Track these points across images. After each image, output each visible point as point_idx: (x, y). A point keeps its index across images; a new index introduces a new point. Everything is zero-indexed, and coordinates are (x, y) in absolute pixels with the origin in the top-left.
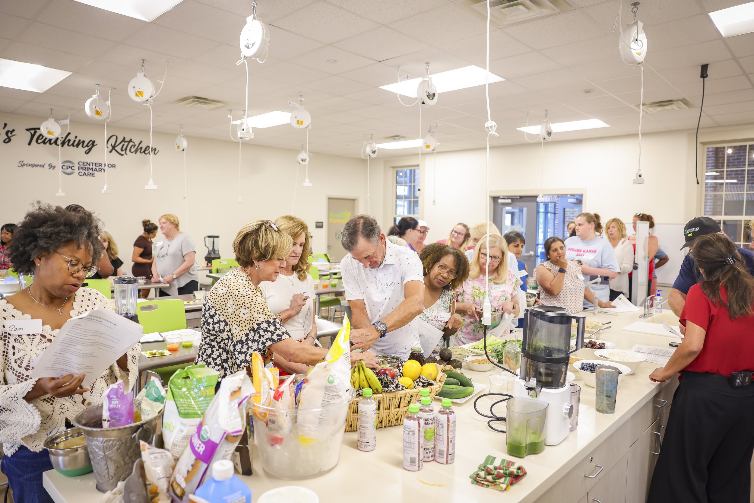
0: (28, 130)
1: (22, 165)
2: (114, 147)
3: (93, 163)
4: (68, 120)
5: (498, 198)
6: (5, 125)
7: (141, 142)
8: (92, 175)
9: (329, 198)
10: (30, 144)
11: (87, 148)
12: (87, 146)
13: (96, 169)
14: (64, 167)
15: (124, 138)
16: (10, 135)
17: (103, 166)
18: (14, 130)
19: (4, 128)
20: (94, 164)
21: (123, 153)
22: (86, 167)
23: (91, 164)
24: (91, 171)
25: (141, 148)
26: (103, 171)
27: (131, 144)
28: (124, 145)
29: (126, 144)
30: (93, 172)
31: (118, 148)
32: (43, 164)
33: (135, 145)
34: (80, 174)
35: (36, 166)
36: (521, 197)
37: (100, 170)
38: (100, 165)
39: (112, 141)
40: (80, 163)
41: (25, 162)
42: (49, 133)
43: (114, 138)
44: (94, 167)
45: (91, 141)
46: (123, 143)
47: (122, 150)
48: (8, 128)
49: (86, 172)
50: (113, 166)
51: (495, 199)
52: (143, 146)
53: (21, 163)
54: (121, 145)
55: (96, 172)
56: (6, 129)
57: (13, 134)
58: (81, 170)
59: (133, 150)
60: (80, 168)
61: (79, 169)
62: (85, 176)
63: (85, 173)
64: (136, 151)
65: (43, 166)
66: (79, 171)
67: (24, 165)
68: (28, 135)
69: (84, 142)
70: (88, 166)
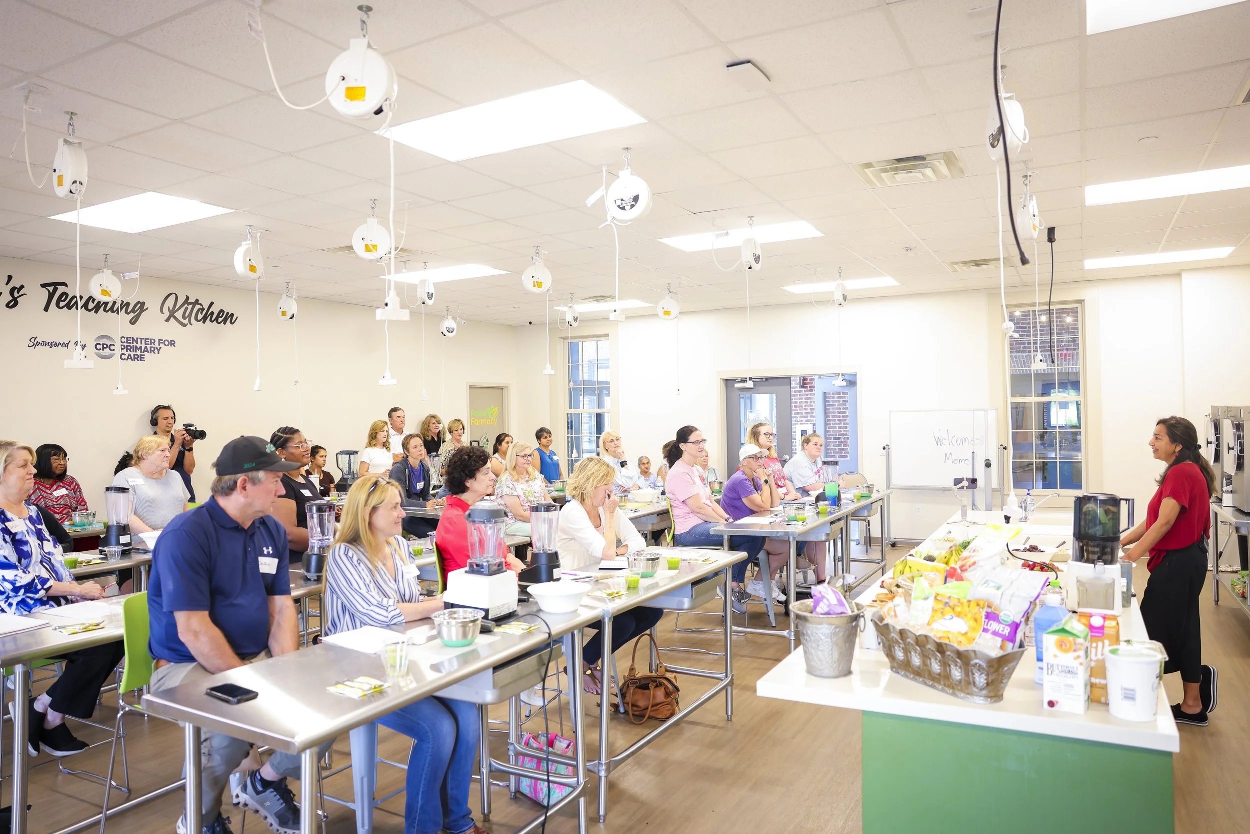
0: (43, 286)
1: (35, 343)
2: (172, 314)
3: (141, 339)
4: (138, 273)
5: (734, 380)
6: (10, 278)
7: (212, 303)
8: (141, 358)
9: (470, 387)
10: (46, 309)
11: (132, 315)
12: (133, 311)
13: (146, 350)
14: (99, 347)
15: (188, 298)
16: (16, 295)
17: (157, 343)
18: (22, 287)
19: (7, 284)
20: (143, 341)
21: (186, 321)
22: (132, 345)
23: (139, 341)
24: (138, 353)
25: (212, 313)
26: (156, 351)
27: (197, 307)
28: (187, 308)
29: (190, 307)
30: (142, 354)
31: (179, 315)
32: (66, 342)
33: (203, 309)
34: (123, 357)
35: (56, 345)
36: (767, 379)
37: (152, 351)
38: (152, 341)
39: (170, 302)
40: (123, 340)
41: (39, 340)
42: (105, 292)
43: (173, 297)
44: (143, 346)
45: (139, 302)
46: (186, 305)
47: (184, 317)
48: (15, 283)
49: (132, 354)
50: (172, 343)
51: (729, 383)
52: (215, 309)
53: (32, 340)
54: (184, 308)
55: (146, 353)
56: (11, 285)
57: (21, 293)
58: (124, 351)
59: (200, 316)
60: (123, 347)
61: (122, 349)
62: (130, 360)
63: (129, 355)
64: (204, 319)
65: (66, 345)
66: (121, 353)
67: (38, 344)
68: (44, 294)
69: (128, 304)
70: (135, 344)
